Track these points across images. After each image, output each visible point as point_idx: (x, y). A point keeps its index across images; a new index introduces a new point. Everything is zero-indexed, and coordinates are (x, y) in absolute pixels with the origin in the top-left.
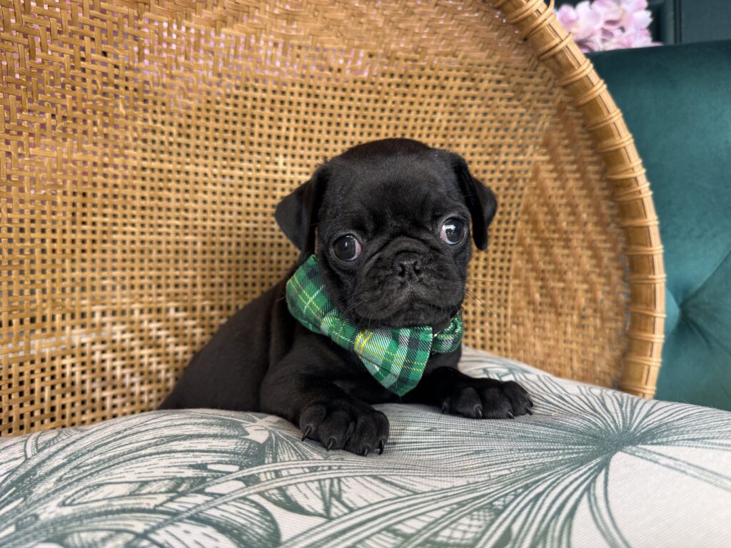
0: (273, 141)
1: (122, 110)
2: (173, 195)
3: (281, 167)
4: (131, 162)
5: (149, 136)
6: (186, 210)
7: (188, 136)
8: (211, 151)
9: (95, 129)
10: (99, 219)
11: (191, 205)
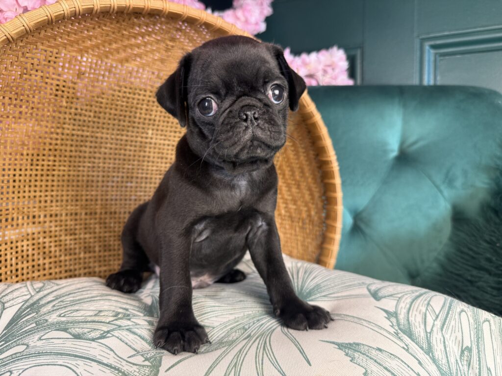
0: (147, 121)
1: (64, 104)
2: (87, 149)
3: (150, 135)
4: (66, 131)
5: (78, 117)
6: (95, 158)
7: (99, 118)
8: (111, 126)
9: (49, 114)
10: (45, 163)
11: (97, 155)
